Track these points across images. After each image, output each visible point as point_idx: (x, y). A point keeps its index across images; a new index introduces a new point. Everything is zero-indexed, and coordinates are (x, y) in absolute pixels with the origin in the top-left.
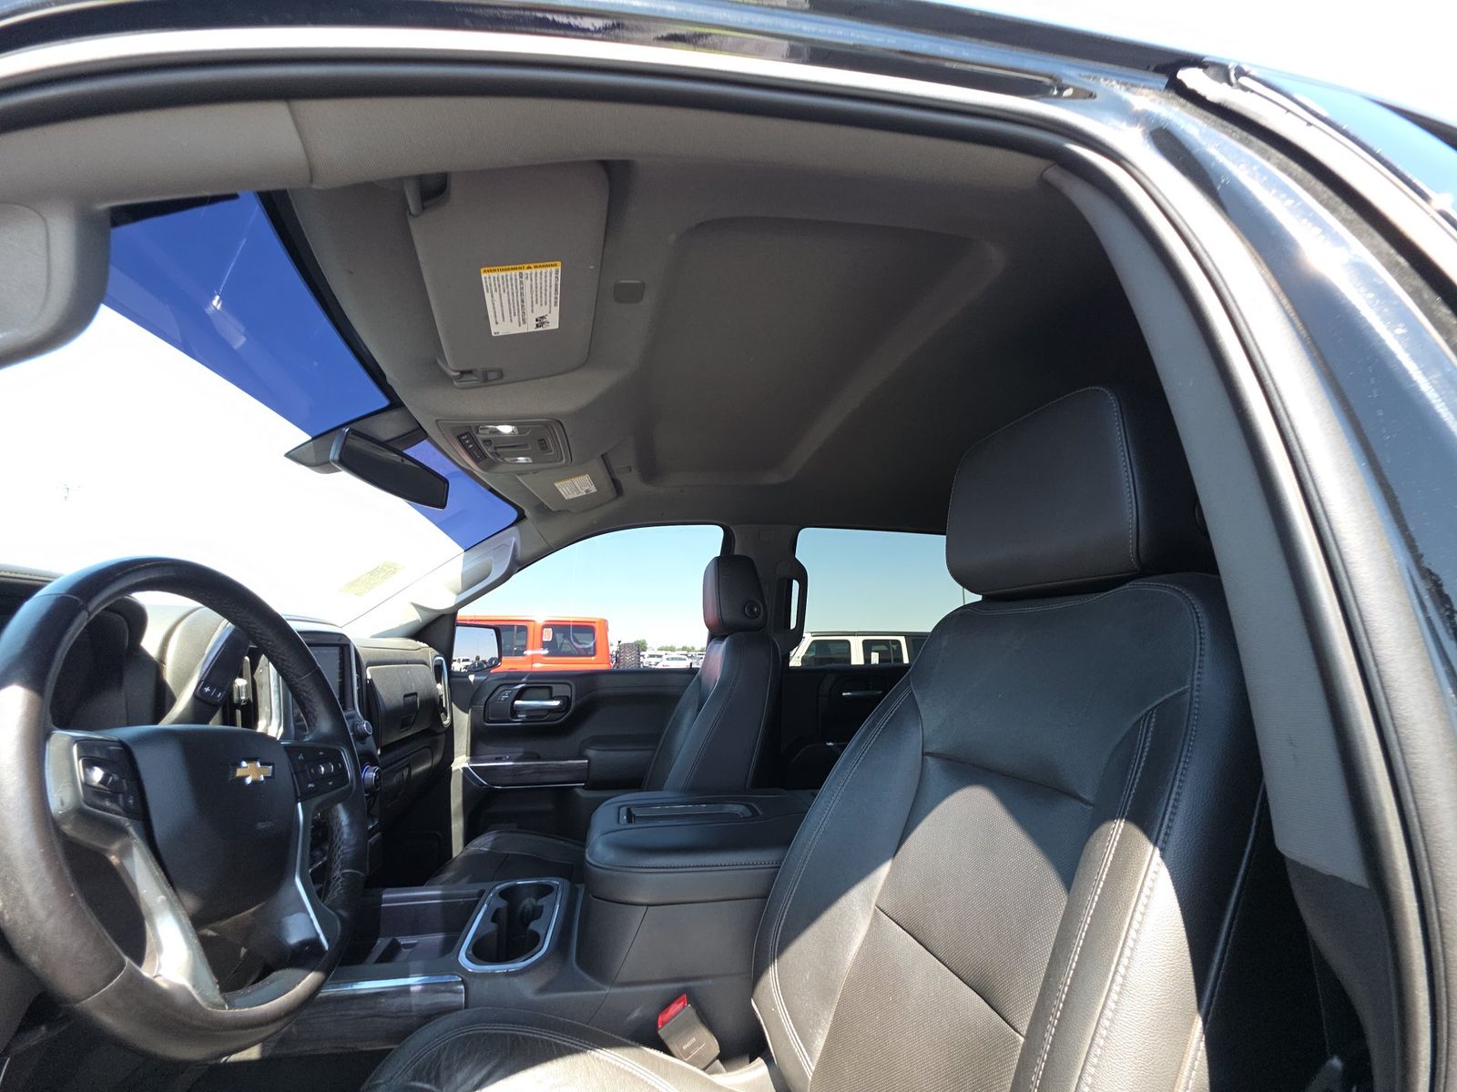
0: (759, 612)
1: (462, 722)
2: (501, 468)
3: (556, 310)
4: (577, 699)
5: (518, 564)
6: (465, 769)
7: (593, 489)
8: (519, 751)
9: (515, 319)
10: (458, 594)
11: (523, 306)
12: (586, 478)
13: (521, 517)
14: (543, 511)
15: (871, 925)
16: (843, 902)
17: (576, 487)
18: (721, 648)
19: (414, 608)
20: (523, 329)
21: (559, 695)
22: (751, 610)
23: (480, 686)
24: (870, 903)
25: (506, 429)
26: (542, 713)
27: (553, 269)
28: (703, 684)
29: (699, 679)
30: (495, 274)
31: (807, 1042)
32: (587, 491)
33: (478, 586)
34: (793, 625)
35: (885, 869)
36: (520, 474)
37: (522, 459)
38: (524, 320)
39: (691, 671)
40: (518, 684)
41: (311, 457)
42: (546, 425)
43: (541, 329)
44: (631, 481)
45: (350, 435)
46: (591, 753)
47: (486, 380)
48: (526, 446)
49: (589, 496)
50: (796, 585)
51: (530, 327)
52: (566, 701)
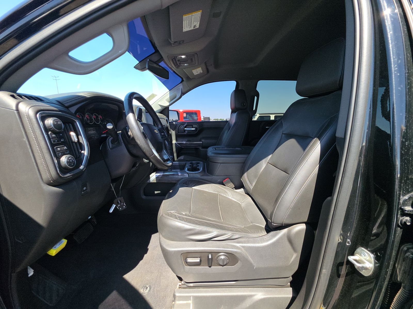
0: (245, 104)
1: (173, 133)
2: (181, 67)
3: (199, 23)
4: (199, 128)
5: (183, 94)
6: (175, 143)
7: (202, 72)
8: (186, 140)
9: (189, 27)
10: (169, 102)
11: (191, 23)
12: (200, 69)
13: (183, 81)
14: (188, 79)
15: (266, 165)
16: (261, 162)
17: (197, 71)
18: (235, 115)
19: (159, 106)
20: (191, 29)
21: (195, 127)
22: (243, 104)
23: (176, 125)
24: (266, 162)
25: (183, 57)
26: (191, 131)
27: (200, 12)
28: (230, 124)
29: (229, 123)
30: (186, 16)
31: (251, 184)
32: (200, 72)
33: (174, 100)
34: (254, 109)
35: (270, 156)
36: (184, 69)
37: (186, 65)
38: (191, 27)
39: (226, 122)
40: (185, 124)
41: (140, 67)
42: (193, 55)
43: (194, 28)
44: (212, 69)
45: (149, 61)
46: (203, 140)
47: (180, 43)
48: (187, 61)
49: (201, 74)
50: (256, 98)
51: (192, 28)
52: (196, 128)
